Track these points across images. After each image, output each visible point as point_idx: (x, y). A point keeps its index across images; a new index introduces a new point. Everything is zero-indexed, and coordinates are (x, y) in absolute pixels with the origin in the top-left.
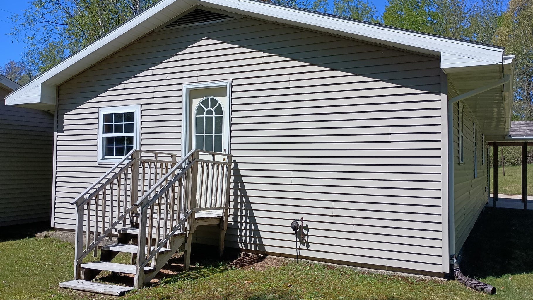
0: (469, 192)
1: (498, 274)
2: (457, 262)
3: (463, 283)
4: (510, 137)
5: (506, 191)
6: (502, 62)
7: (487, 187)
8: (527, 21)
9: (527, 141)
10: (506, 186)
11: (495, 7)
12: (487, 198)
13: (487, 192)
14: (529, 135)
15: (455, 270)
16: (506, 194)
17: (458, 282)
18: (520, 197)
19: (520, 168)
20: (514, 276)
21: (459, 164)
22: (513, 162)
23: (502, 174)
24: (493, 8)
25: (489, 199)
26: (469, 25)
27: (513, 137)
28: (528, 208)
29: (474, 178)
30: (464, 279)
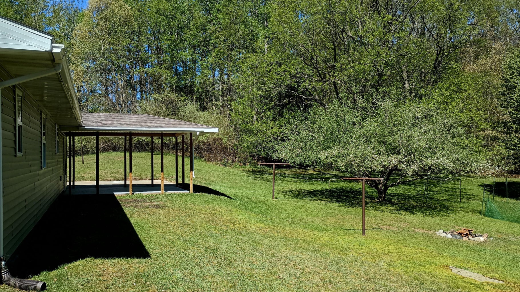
0: (34, 184)
1: (52, 267)
2: (5, 265)
3: (11, 286)
4: (83, 128)
5: (84, 178)
6: (51, 50)
7: (62, 176)
8: (104, 22)
9: (99, 132)
10: (84, 174)
11: (76, 3)
12: (63, 187)
13: (62, 181)
14: (101, 126)
15: (3, 274)
16: (84, 180)
17: (6, 285)
18: (94, 183)
19: (94, 156)
20: (70, 265)
21: (16, 156)
22: (93, 151)
23: (82, 163)
24: (74, 4)
25: (65, 188)
26: (51, 14)
27: (86, 128)
28: (100, 193)
29: (42, 168)
30: (13, 281)
